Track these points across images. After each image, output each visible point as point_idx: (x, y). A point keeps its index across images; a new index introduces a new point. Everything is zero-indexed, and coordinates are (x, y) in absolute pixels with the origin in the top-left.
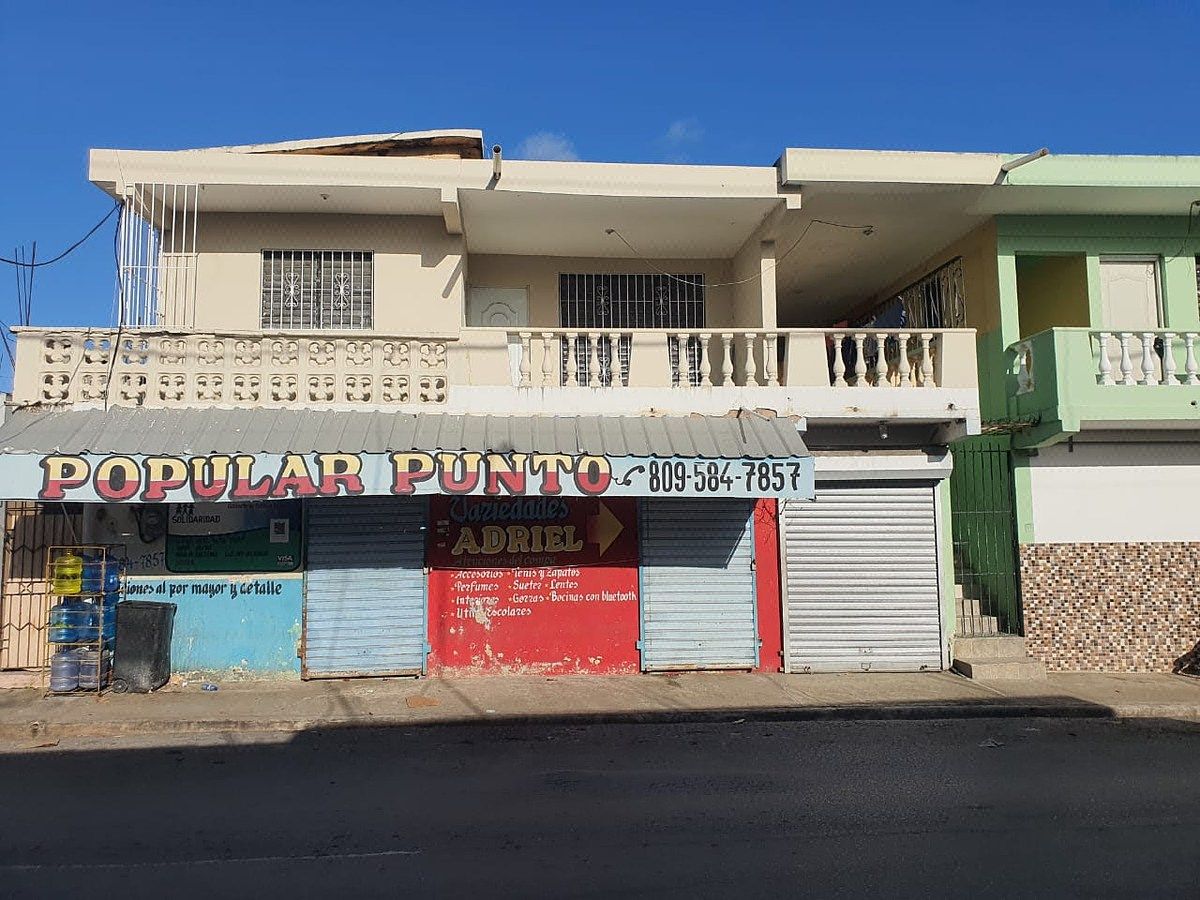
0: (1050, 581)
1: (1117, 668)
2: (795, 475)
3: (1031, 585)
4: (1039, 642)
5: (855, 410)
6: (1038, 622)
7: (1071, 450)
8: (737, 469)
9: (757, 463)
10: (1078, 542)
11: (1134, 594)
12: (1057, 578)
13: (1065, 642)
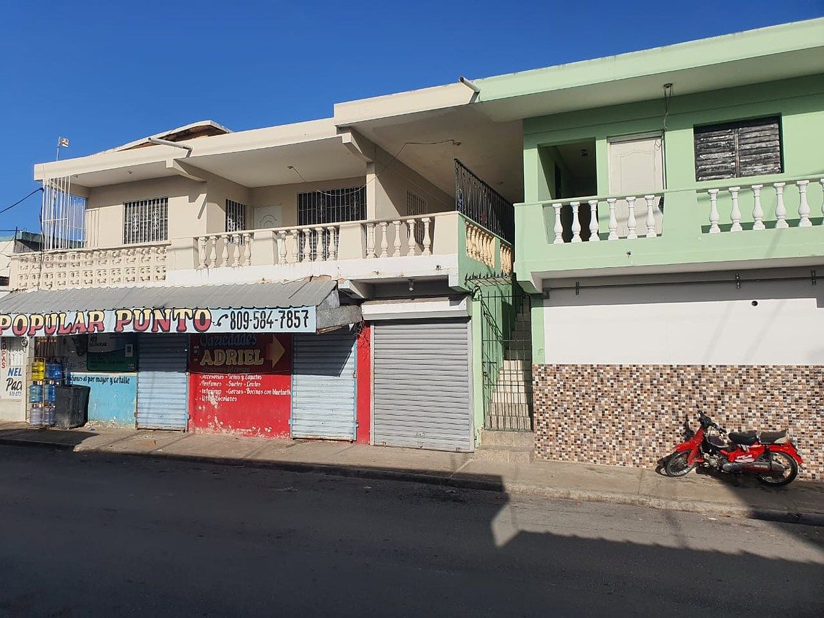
0: (556, 393)
1: (608, 462)
3: (540, 395)
4: (545, 438)
6: (545, 423)
7: (577, 293)
10: (579, 363)
11: (626, 405)
12: (562, 390)
13: (566, 439)
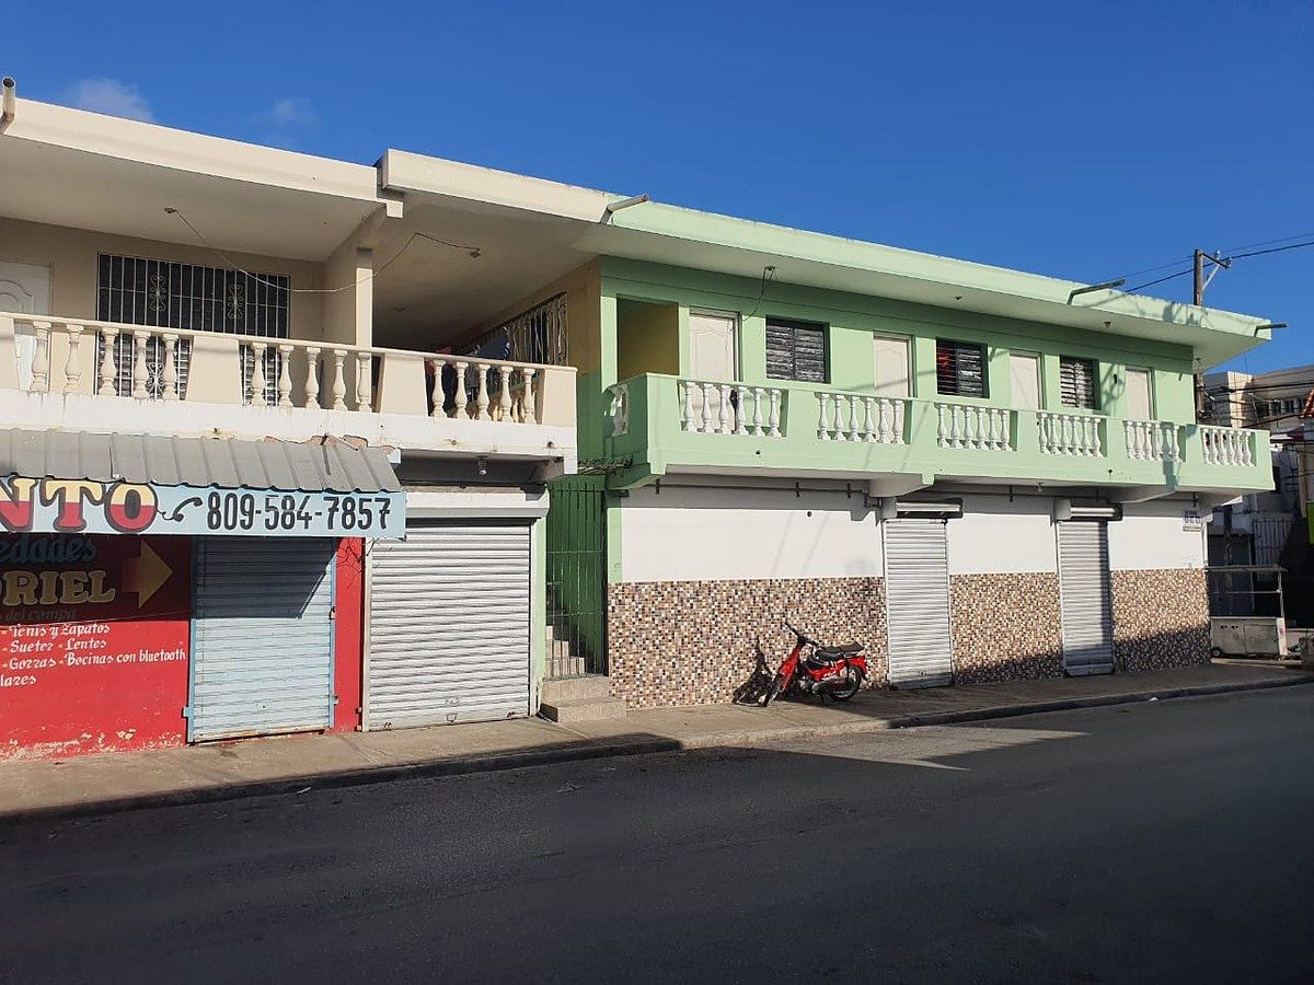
0: (634, 620)
1: (687, 702)
2: (384, 512)
3: (617, 624)
4: (621, 681)
5: (454, 443)
6: (621, 661)
7: (658, 492)
8: (318, 504)
9: (342, 498)
10: (660, 580)
11: (704, 629)
12: (640, 616)
13: (644, 679)
